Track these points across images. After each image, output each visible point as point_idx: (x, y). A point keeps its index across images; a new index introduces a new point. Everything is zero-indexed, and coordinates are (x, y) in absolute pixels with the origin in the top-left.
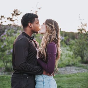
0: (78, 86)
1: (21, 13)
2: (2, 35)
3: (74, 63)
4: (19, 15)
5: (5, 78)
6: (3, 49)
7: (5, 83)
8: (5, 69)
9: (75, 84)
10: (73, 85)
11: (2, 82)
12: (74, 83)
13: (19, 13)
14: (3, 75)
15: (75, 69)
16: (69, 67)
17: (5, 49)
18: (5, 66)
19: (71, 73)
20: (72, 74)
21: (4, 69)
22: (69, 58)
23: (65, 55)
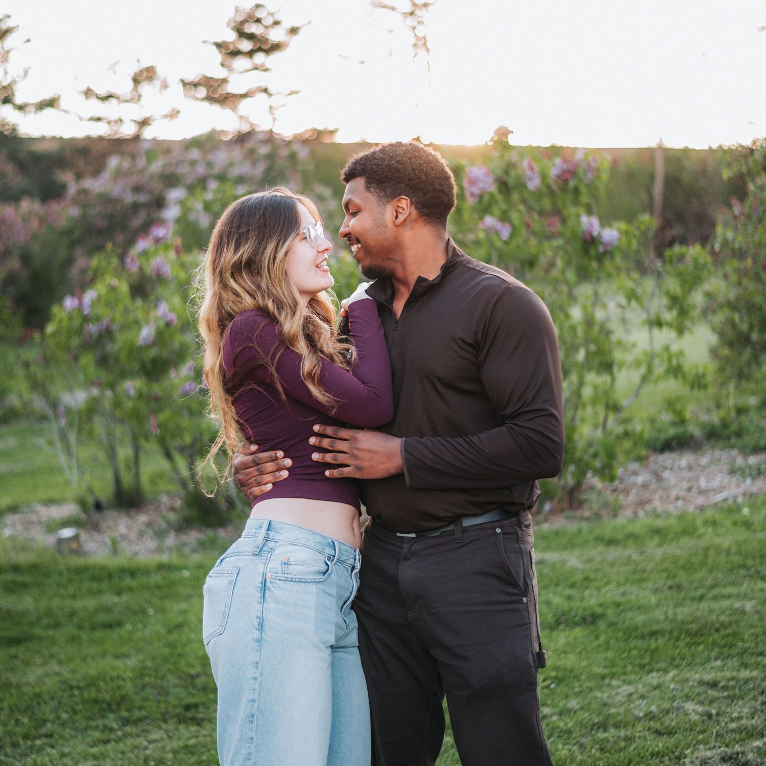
0: (738, 605)
1: (294, 31)
2: (142, 245)
3: (725, 424)
4: (276, 47)
5: (186, 574)
6: (153, 352)
7: (182, 612)
8: (178, 503)
9: (715, 592)
10: (701, 598)
11: (163, 610)
12: (709, 582)
13: (275, 36)
14: (165, 558)
15: (732, 472)
16: (685, 459)
17: (165, 353)
18: (184, 484)
19: (700, 500)
20: (702, 509)
21: (172, 509)
22: (671, 386)
23: (638, 364)
